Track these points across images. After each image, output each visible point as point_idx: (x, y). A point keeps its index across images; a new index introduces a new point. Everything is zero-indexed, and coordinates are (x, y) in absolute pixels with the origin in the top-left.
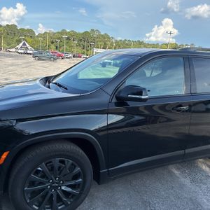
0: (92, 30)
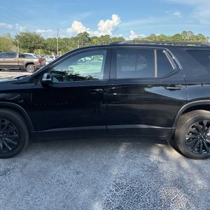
0: (184, 32)
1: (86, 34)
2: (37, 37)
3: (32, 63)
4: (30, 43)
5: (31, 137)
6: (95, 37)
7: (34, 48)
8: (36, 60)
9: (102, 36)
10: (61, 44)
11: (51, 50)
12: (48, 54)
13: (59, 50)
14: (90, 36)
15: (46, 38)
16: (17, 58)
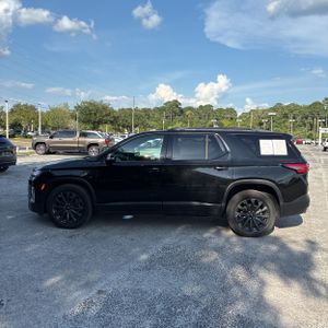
1: (176, 103)
2: (105, 108)
3: (96, 144)
4: (94, 116)
5: (94, 214)
6: (190, 108)
7: (100, 122)
8: (101, 140)
9: (201, 107)
10: (137, 117)
11: (123, 126)
12: (119, 130)
13: (136, 126)
14: (183, 107)
15: (116, 109)
16: (77, 138)
